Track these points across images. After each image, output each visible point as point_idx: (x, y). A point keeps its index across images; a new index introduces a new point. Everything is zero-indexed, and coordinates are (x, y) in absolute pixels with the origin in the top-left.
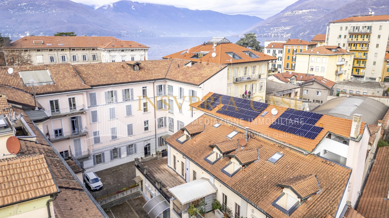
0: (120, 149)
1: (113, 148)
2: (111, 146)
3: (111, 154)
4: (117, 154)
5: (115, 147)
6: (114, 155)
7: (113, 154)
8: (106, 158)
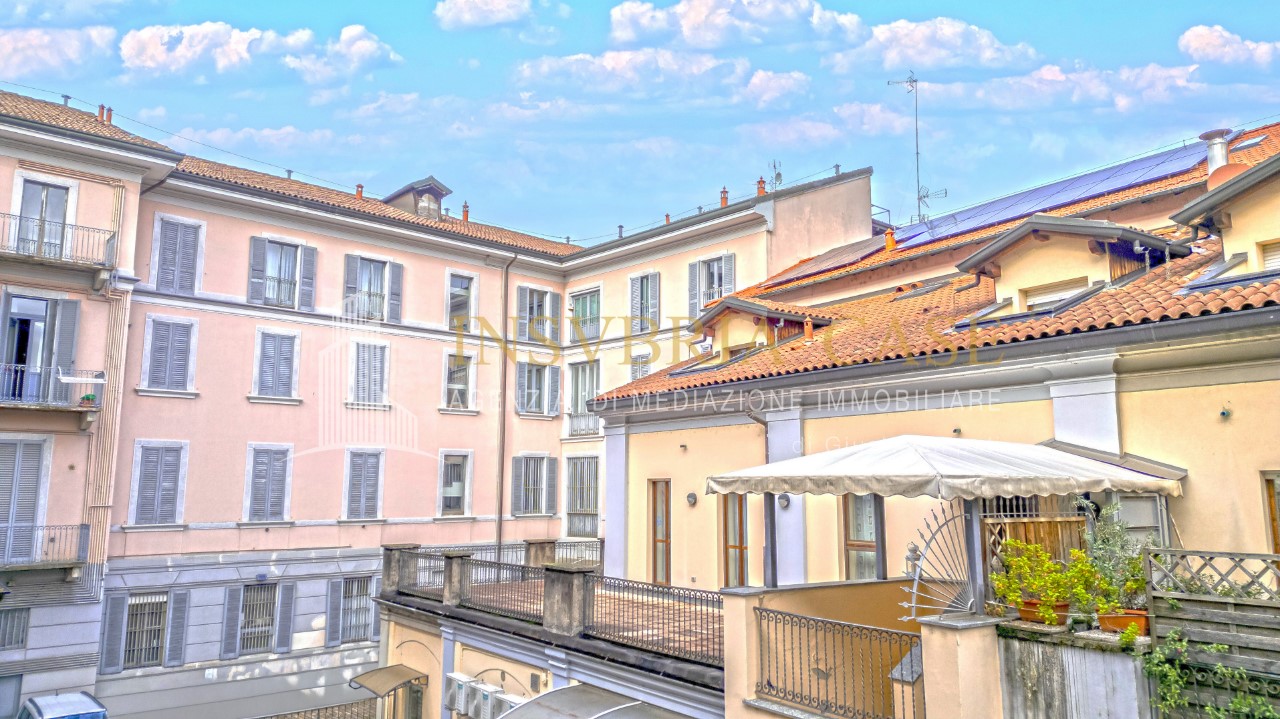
0: (289, 591)
1: (250, 574)
2: (240, 557)
3: (232, 609)
4: (272, 623)
5: (261, 570)
6: (247, 624)
7: (241, 617)
8: (192, 635)
